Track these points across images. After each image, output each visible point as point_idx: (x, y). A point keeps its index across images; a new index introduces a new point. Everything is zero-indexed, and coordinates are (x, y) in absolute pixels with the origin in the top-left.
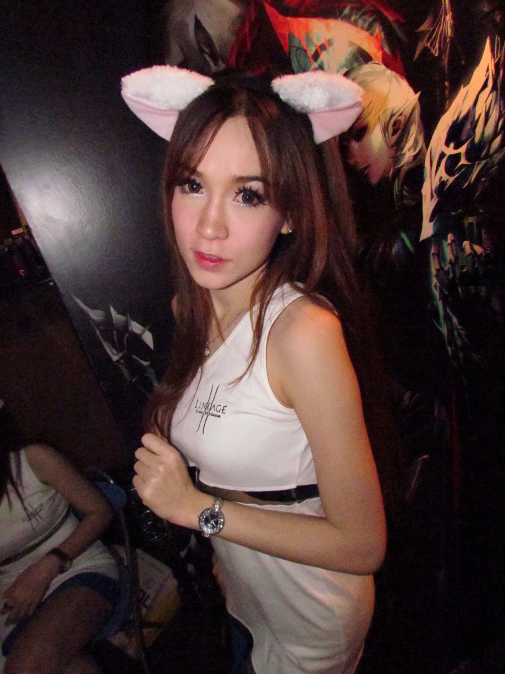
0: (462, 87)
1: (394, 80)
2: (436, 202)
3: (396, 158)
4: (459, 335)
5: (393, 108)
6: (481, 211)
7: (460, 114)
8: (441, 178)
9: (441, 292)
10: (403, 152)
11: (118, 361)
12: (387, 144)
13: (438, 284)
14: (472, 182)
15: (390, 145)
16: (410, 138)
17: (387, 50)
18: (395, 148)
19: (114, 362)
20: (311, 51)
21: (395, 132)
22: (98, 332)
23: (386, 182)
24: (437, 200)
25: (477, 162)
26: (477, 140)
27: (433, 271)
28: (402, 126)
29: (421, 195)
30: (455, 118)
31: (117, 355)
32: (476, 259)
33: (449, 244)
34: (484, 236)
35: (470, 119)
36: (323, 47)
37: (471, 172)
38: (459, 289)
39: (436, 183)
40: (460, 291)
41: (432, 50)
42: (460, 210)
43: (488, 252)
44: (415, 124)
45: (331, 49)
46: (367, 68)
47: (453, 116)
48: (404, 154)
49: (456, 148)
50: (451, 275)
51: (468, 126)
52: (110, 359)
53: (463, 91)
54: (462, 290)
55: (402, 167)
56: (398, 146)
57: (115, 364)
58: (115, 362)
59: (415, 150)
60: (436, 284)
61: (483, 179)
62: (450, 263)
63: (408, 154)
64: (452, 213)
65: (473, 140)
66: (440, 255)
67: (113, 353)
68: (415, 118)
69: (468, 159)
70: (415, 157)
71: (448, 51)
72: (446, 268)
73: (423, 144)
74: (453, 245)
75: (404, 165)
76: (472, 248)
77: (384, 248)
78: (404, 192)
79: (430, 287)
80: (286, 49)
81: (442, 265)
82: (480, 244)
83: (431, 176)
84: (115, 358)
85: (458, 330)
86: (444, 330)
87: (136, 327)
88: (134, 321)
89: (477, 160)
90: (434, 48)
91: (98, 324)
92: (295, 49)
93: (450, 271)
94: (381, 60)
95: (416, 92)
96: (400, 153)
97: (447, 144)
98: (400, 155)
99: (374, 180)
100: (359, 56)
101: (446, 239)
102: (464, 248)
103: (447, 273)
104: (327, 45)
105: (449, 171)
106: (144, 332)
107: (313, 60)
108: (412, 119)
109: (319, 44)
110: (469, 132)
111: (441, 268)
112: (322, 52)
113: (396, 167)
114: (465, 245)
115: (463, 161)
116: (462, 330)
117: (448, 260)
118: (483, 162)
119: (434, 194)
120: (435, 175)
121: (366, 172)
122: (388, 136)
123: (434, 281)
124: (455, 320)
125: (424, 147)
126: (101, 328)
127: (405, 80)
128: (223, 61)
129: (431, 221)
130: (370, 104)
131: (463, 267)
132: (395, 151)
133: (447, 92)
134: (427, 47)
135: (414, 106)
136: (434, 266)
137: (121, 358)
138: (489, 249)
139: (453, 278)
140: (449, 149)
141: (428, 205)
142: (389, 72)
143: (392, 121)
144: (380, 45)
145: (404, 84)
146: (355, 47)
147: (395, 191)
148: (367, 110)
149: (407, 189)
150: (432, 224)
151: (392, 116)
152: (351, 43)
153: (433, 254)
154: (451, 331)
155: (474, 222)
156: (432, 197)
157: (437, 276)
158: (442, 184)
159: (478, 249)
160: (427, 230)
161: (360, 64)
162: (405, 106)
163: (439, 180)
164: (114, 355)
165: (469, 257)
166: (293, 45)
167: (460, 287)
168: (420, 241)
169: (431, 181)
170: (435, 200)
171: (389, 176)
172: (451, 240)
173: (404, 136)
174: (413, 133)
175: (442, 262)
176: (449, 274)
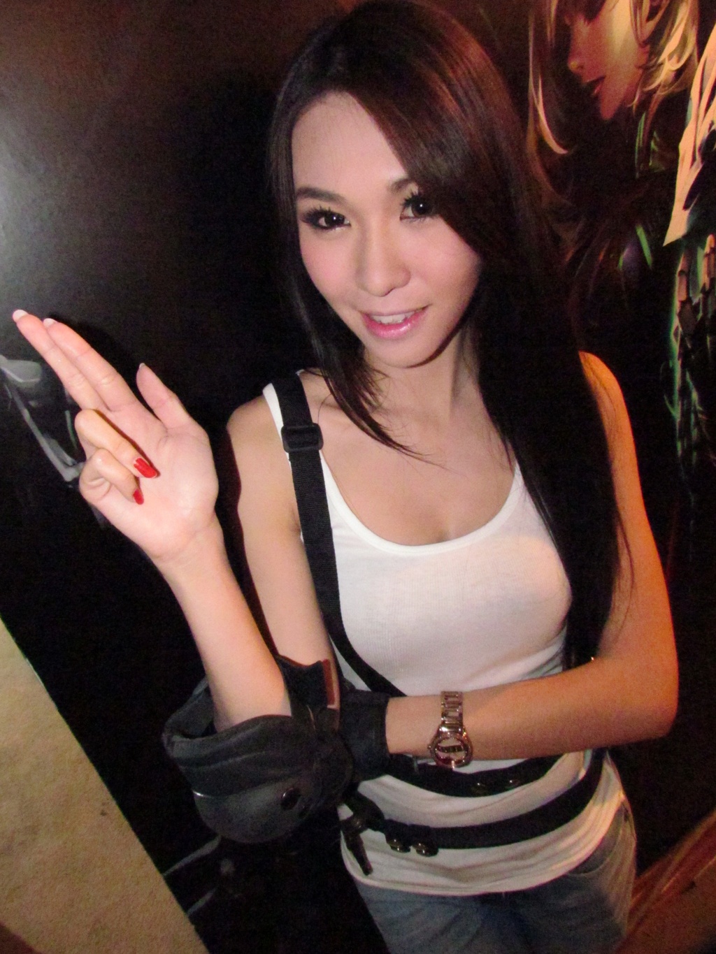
2: (698, 171)
3: (648, 69)
9: (682, 345)
10: (661, 60)
12: (637, 38)
13: (680, 329)
15: (641, 40)
16: (674, 33)
18: (648, 48)
21: (652, 13)
22: (26, 415)
23: (626, 118)
27: (677, 306)
28: (664, 3)
29: (677, 154)
31: (73, 466)
33: (707, 255)
38: (708, 339)
40: (708, 343)
44: (687, 3)
48: (662, 64)
50: (700, 315)
52: (58, 476)
55: (654, 91)
59: (679, 61)
60: (677, 328)
62: (703, 291)
63: (668, 66)
66: (690, 273)
67: (64, 462)
70: (678, 73)
72: (695, 301)
73: (693, 51)
74: (712, 257)
75: (659, 85)
77: (607, 255)
78: (653, 144)
79: (668, 334)
81: (691, 295)
83: (697, 116)
84: (69, 474)
85: (696, 413)
86: (677, 413)
91: (25, 396)
93: (701, 307)
96: (655, 59)
99: (608, 110)
101: (703, 248)
103: (695, 309)
111: (689, 300)
113: (645, 89)
116: (702, 413)
119: (697, 153)
120: (705, 116)
121: (596, 91)
123: (676, 322)
124: (695, 396)
125: (695, 55)
126: (33, 403)
129: (686, 207)
132: (647, 55)
136: (679, 295)
139: (702, 319)
141: (686, 177)
147: (637, 140)
149: (658, 139)
150: (688, 212)
154: (686, 414)
156: (694, 159)
163: (708, 126)
164: (67, 466)
167: (710, 336)
168: (665, 244)
169: (696, 127)
170: (698, 168)
171: (632, 107)
172: (711, 248)
173: (665, 26)
174: (682, 19)
175: (691, 287)
176: (698, 312)
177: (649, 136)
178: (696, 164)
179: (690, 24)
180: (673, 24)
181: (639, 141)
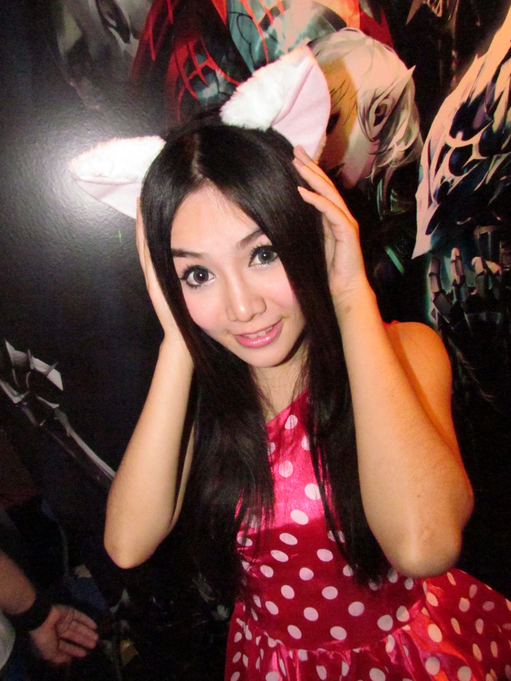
0: (476, 57)
1: (377, 51)
2: (436, 209)
3: (380, 155)
4: (465, 371)
5: (376, 89)
6: (499, 219)
7: (472, 93)
8: (443, 178)
9: (441, 320)
10: (390, 146)
11: (20, 403)
12: (367, 137)
13: (437, 311)
14: (487, 182)
15: (371, 138)
16: (400, 127)
17: (367, 11)
18: (378, 141)
19: (15, 404)
20: (259, 17)
21: (378, 121)
24: (438, 206)
25: (495, 157)
26: (495, 127)
27: (431, 296)
28: (388, 113)
29: (415, 201)
30: (465, 99)
31: (18, 395)
32: (490, 279)
33: (454, 261)
34: (502, 250)
35: (487, 100)
36: (275, 12)
37: (487, 169)
38: (466, 316)
39: (436, 184)
40: (467, 319)
41: (433, 8)
42: (469, 219)
43: (508, 270)
44: (408, 109)
45: (286, 13)
46: (338, 37)
47: (463, 95)
48: (391, 149)
49: (465, 138)
50: (455, 300)
51: (483, 109)
53: (477, 62)
54: (469, 318)
55: (388, 166)
56: (382, 139)
57: (17, 406)
58: (17, 404)
59: (406, 144)
60: (434, 310)
61: (504, 178)
63: (397, 148)
64: (458, 223)
65: (490, 128)
66: (440, 274)
67: (13, 394)
68: (407, 101)
69: (482, 152)
70: (407, 152)
71: (456, 9)
72: (448, 291)
73: (418, 135)
74: (459, 262)
75: (391, 162)
76: (485, 266)
78: (392, 198)
79: (426, 314)
80: (223, 17)
81: (443, 288)
82: (495, 260)
83: (429, 177)
84: (16, 400)
85: (462, 365)
87: (39, 365)
88: (36, 357)
89: (495, 154)
90: (435, 7)
92: (236, 15)
93: (455, 295)
94: (359, 24)
95: (409, 67)
96: (386, 146)
97: (453, 134)
98: (385, 151)
100: (326, 21)
101: (449, 256)
102: (474, 266)
103: (449, 297)
104: (280, 9)
105: (455, 169)
106: (49, 372)
107: (261, 29)
108: (402, 103)
109: (269, 8)
110: (484, 118)
111: (442, 291)
112: (273, 19)
113: (380, 166)
114: (475, 263)
115: (475, 155)
116: (468, 365)
117: (452, 281)
118: (504, 156)
119: (433, 198)
120: (436, 175)
121: (338, 173)
122: (369, 126)
123: (432, 306)
124: (459, 354)
125: (420, 139)
127: (393, 50)
128: (136, 37)
129: (428, 233)
130: (343, 84)
131: (472, 289)
132: (378, 146)
133: (454, 65)
134: (426, 5)
135: (407, 85)
136: (432, 288)
137: (24, 400)
138: (508, 266)
139: (458, 303)
140: (455, 139)
141: (425, 214)
142: (370, 41)
143: (374, 107)
144: (357, 5)
145: (392, 57)
146: (322, 9)
147: (378, 197)
148: (338, 93)
149: (396, 194)
150: (430, 236)
151: (374, 99)
152: (316, 5)
153: (431, 275)
154: (454, 366)
155: (489, 233)
156: (430, 202)
157: (435, 301)
158: (445, 186)
159: (493, 267)
160: (423, 244)
161: (329, 33)
162: (394, 85)
163: (440, 180)
164: (15, 396)
165: (480, 277)
166: (233, 10)
167: (467, 313)
168: (413, 258)
169: (429, 182)
170: (435, 206)
171: (370, 177)
172: (456, 257)
173: (391, 126)
174: (404, 120)
175: (442, 284)
176: (452, 299)
177: (388, 194)
178: (432, 205)
179: (413, 121)
180: (397, 124)
181: (380, 197)
